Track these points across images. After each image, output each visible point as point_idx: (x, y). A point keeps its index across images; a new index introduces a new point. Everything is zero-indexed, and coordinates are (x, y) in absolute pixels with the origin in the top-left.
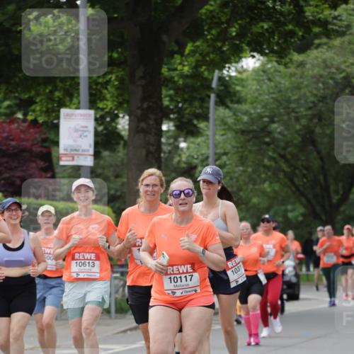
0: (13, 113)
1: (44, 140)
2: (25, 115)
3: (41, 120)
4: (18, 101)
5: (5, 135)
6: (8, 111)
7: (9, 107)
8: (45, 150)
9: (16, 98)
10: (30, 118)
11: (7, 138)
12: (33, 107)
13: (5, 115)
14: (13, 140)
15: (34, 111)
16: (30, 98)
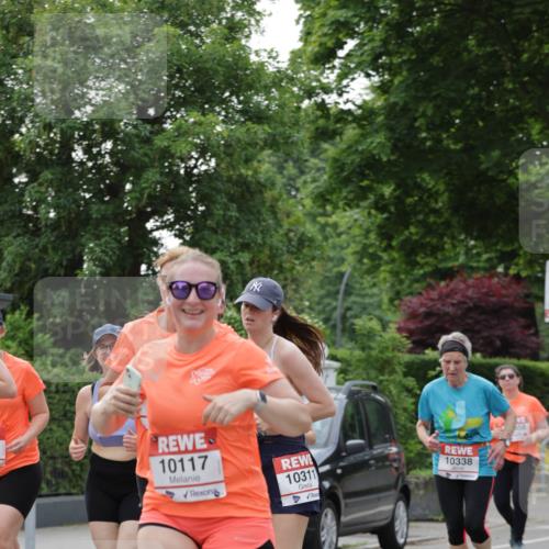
0: (494, 267)
1: (528, 296)
2: (507, 268)
3: (524, 274)
4: (498, 254)
5: (484, 290)
6: (487, 265)
7: (489, 260)
8: (527, 305)
9: (497, 251)
10: (512, 271)
11: (487, 294)
12: (516, 261)
13: (485, 269)
14: (493, 296)
15: (517, 265)
16: (513, 251)
